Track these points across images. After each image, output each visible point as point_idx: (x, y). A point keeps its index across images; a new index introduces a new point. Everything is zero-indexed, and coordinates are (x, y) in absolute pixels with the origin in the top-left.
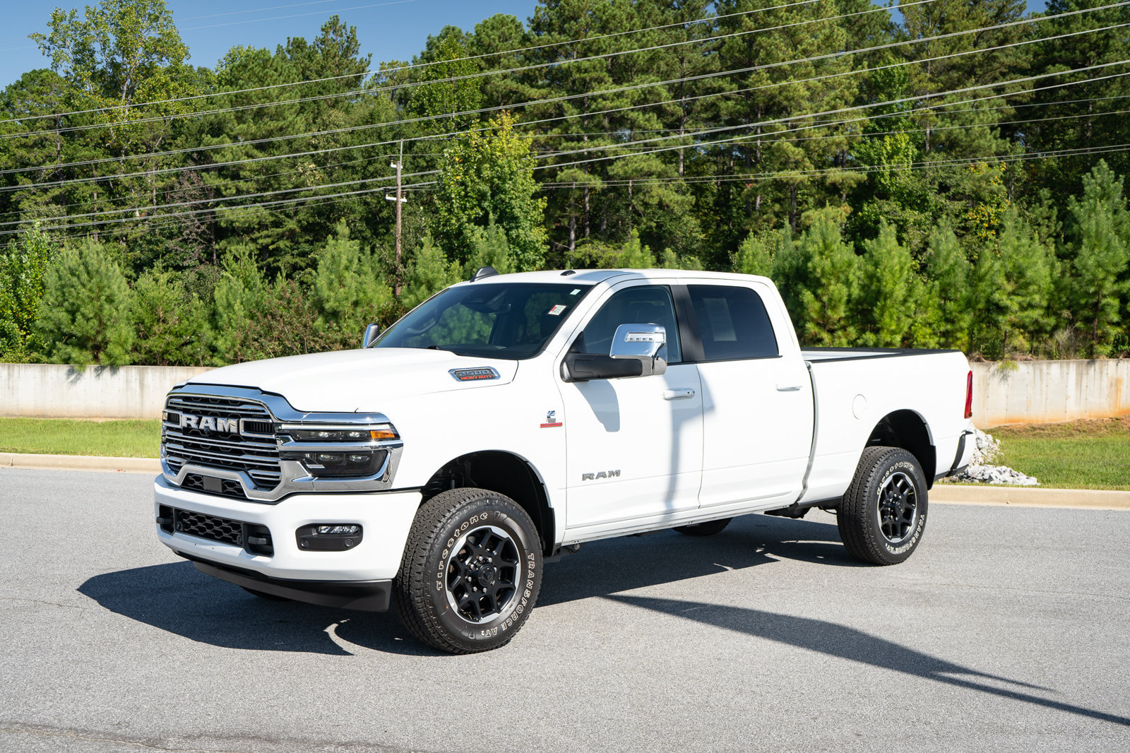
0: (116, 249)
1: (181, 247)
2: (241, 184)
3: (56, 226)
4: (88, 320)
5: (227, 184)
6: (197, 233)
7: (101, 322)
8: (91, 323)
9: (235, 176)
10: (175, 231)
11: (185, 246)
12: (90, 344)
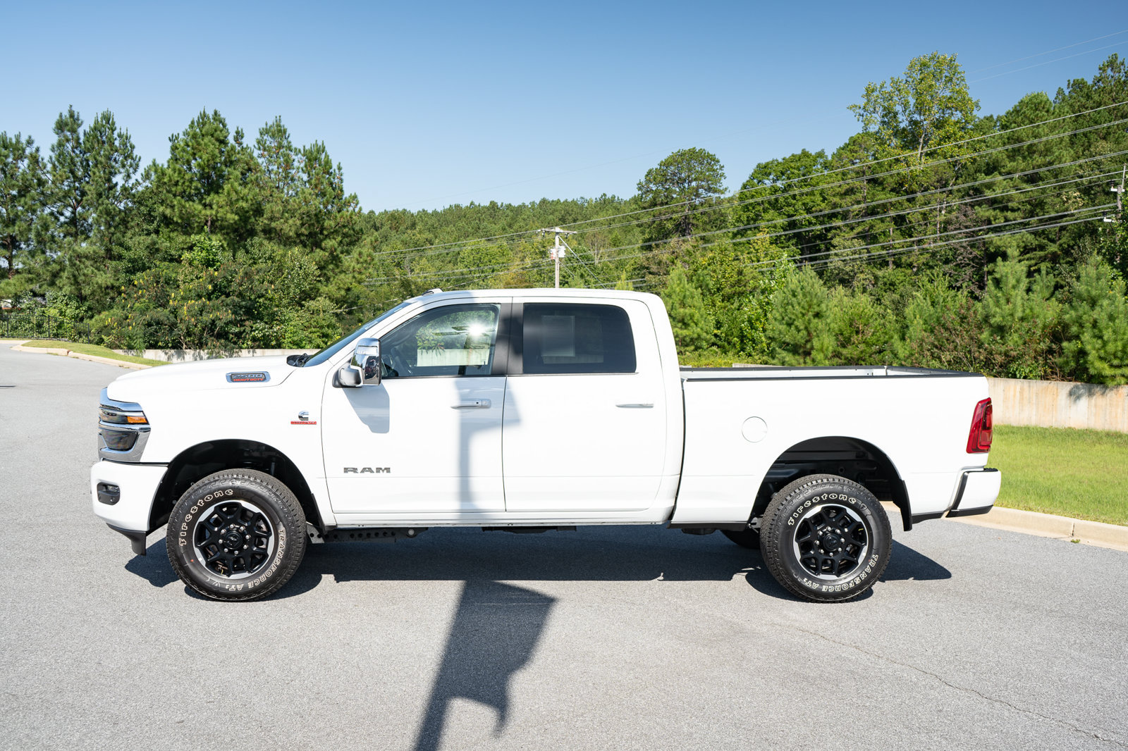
0: (903, 274)
1: (956, 271)
2: (1009, 214)
3: (857, 256)
4: (799, 331)
5: (997, 215)
6: (969, 259)
7: (809, 334)
8: (801, 334)
9: (1005, 209)
10: (950, 257)
11: (960, 270)
12: (801, 350)
